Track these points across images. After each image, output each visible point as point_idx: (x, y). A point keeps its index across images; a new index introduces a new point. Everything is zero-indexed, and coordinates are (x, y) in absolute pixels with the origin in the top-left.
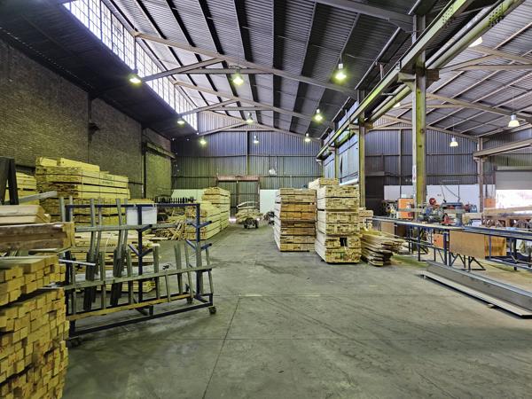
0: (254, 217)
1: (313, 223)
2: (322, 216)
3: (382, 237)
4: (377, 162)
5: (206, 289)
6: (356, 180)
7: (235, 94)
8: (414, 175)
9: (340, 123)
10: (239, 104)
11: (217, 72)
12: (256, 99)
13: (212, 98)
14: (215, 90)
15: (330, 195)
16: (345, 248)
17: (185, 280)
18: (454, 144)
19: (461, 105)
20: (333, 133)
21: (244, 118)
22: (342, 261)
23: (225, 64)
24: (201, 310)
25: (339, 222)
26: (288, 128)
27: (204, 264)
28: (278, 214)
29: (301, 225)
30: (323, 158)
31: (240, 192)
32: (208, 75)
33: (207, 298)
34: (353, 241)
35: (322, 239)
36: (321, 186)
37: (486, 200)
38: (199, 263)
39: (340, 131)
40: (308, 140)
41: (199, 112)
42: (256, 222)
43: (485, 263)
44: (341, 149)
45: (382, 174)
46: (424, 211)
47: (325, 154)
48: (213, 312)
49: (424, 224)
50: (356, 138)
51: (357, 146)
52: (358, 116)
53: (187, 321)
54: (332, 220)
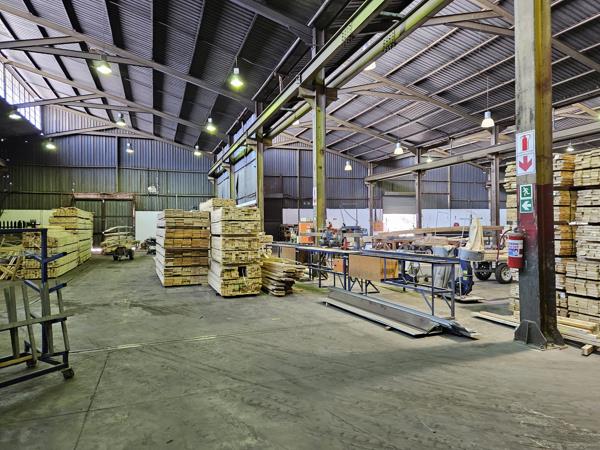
0: (128, 246)
1: (205, 251)
2: (218, 243)
3: (284, 264)
4: (276, 183)
5: (58, 344)
6: (254, 202)
7: (99, 87)
8: (315, 197)
9: (236, 137)
10: (104, 100)
11: (73, 55)
12: (129, 96)
13: (65, 89)
14: (69, 78)
15: (228, 217)
16: (244, 278)
17: (22, 335)
18: (348, 168)
19: (355, 129)
20: (227, 148)
21: (112, 119)
22: (240, 293)
23: (84, 46)
24: (50, 376)
25: (237, 249)
26: (173, 138)
27: (55, 311)
28: (161, 241)
29: (190, 254)
30: (216, 176)
31: (108, 213)
32: (57, 57)
33: (60, 359)
34: (253, 270)
35: (217, 269)
36: (216, 207)
37: (376, 224)
38: (46, 310)
39: (236, 146)
40: (198, 154)
41: (44, 106)
42: (130, 252)
43: (379, 285)
44: (237, 166)
45: (280, 196)
46: (324, 235)
47: (218, 171)
48: (69, 376)
49: (324, 249)
50: (253, 155)
51: (255, 163)
52: (256, 131)
53: (26, 395)
54: (229, 247)
